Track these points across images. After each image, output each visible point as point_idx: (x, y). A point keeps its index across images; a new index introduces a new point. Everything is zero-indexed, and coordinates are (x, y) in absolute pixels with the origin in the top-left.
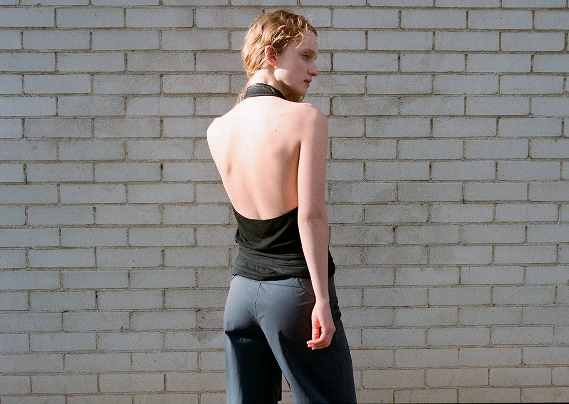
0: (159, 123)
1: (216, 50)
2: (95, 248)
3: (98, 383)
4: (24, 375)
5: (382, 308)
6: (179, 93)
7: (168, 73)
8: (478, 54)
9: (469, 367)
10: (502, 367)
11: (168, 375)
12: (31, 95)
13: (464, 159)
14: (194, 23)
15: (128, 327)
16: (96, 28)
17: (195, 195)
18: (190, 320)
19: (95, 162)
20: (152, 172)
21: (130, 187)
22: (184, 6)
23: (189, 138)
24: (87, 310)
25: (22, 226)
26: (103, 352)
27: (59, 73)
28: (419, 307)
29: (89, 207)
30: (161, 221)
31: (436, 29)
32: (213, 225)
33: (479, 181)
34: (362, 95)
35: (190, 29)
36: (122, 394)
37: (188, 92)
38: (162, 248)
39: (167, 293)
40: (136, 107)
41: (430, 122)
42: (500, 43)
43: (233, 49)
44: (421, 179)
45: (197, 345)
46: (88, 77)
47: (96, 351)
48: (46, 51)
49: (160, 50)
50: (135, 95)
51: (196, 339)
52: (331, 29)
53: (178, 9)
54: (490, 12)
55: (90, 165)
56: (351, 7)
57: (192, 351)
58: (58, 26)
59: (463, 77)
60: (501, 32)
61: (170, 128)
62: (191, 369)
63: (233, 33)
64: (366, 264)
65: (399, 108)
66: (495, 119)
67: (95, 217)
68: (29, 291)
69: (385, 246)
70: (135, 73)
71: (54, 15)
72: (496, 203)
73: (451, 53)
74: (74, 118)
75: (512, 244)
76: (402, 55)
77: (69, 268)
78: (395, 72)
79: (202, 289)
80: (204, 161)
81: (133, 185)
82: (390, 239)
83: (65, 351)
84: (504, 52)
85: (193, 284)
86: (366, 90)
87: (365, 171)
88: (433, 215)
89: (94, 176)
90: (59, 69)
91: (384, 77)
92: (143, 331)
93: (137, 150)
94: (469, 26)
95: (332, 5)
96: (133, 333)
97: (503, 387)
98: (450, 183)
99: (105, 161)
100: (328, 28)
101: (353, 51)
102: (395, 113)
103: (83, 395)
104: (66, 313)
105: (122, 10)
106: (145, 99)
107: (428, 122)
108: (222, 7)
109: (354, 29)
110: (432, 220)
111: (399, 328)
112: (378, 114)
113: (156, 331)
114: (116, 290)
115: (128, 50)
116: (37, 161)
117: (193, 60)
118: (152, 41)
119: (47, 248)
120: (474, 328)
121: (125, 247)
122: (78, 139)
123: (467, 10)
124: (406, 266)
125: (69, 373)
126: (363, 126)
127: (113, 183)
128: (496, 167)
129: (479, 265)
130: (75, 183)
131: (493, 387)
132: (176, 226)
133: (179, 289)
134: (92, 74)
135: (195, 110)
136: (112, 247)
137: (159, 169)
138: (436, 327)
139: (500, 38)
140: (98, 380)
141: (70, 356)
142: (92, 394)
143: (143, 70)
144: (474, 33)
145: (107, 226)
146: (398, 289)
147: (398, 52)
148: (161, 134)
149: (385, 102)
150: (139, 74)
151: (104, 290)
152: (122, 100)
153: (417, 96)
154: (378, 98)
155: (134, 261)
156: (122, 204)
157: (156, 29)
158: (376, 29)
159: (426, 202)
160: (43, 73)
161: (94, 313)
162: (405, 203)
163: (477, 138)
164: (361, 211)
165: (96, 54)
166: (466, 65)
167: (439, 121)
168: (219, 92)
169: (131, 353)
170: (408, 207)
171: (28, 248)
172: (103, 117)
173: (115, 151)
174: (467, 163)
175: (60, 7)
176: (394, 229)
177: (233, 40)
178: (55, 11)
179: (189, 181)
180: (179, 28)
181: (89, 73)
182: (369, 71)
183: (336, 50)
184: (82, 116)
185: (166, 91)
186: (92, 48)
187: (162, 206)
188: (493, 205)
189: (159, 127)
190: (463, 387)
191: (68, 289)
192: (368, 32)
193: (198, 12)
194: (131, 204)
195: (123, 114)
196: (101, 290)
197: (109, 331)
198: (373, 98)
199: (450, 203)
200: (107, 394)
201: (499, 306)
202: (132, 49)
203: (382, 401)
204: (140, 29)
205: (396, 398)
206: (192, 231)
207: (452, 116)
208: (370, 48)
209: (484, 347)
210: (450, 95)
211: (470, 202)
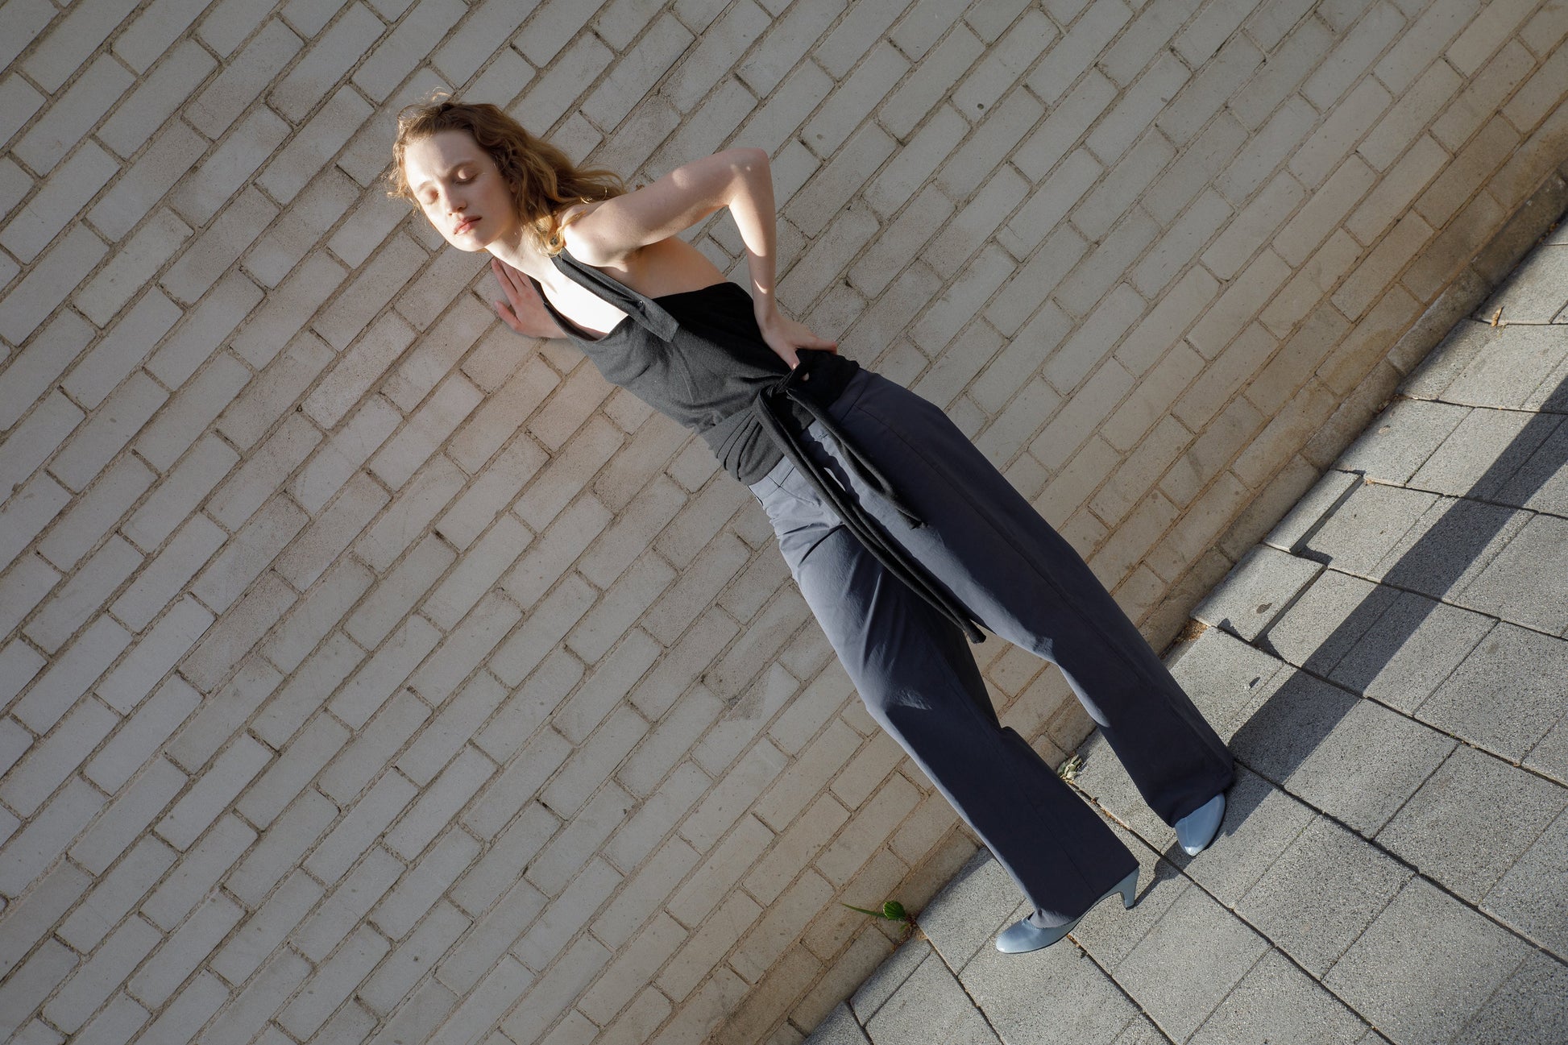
0: (369, 479)
1: (334, 293)
2: (471, 742)
3: (676, 920)
4: (565, 1016)
6: (348, 408)
7: (305, 395)
9: (1154, 366)
10: (1199, 318)
11: (758, 809)
12: (150, 627)
13: (838, 82)
14: (261, 288)
15: (631, 802)
16: (133, 437)
17: (526, 525)
18: (705, 703)
19: (340, 626)
20: (434, 557)
21: (426, 608)
22: (221, 277)
23: (433, 456)
24: (552, 838)
25: (339, 818)
26: (635, 872)
27: (155, 555)
28: (996, 355)
29: (400, 695)
30: (519, 610)
32: (597, 540)
33: (891, 92)
34: (602, 143)
35: (265, 301)
36: (724, 900)
37: (361, 393)
38: (562, 645)
39: (634, 699)
40: (313, 490)
41: (737, 83)
43: (354, 267)
44: (809, 176)
45: (752, 726)
46: (200, 518)
47: (626, 880)
48: (101, 543)
49: (257, 375)
50: (294, 475)
51: (742, 720)
52: (459, 93)
53: (217, 290)
55: (339, 636)
56: (452, 31)
57: (755, 741)
58: (78, 492)
61: (394, 467)
62: (780, 769)
63: (331, 244)
65: (674, 108)
67: (424, 700)
68: (446, 895)
69: (859, 320)
70: (260, 444)
71: (54, 482)
72: (948, 98)
74: (246, 596)
75: (1031, 132)
76: (595, 27)
77: (464, 807)
78: (613, 61)
79: (676, 644)
80: (487, 466)
81: (428, 602)
82: (855, 303)
83: (584, 926)
85: (656, 651)
86: (600, 129)
87: (720, 245)
88: (880, 208)
89: (360, 646)
90: (148, 549)
91: (606, 85)
92: (660, 785)
93: (380, 548)
95: (422, 57)
96: (647, 803)
97: (1229, 345)
98: (855, 138)
99: (352, 610)
103: (675, 956)
104: (528, 873)
105: (142, 374)
106: (312, 467)
107: (733, 84)
108: (273, 224)
109: (491, 60)
110: (886, 216)
111: (1000, 412)
112: (654, 147)
113: (675, 767)
114: (561, 769)
115: (214, 422)
116: (261, 708)
117: (319, 343)
118: (229, 377)
119: (405, 811)
120: (1104, 304)
121: (508, 697)
122: (282, 619)
124: (918, 316)
125: (622, 948)
127: (397, 627)
128: (895, 46)
129: (1016, 210)
130: (345, 682)
131: (1215, 359)
132: (547, 594)
133: (644, 677)
134: (201, 508)
135: (399, 409)
136: (491, 717)
137: (438, 541)
138: (1049, 358)
140: (671, 917)
141: (598, 923)
142: (684, 944)
143: (265, 428)
145: (455, 695)
146: (942, 361)
147: (587, 27)
148: (389, 491)
149: (646, 120)
150: (264, 440)
151: (544, 787)
152: (282, 500)
153: (679, 63)
154: (629, 123)
155: (542, 704)
156: (440, 644)
157: (218, 351)
158: (519, 27)
159: (851, 199)
160: (132, 579)
161: (565, 832)
162: (824, 231)
163: (825, 35)
165: (175, 475)
167: (747, 66)
168: (403, 348)
169: (676, 832)
170: (833, 232)
171: (380, 839)
172: (284, 552)
173: (351, 583)
174: (848, 84)
175: (50, 460)
176: (847, 284)
177: (341, 255)
178: (49, 473)
179: (498, 515)
180: (248, 316)
181: (194, 512)
182: (576, 97)
184: (254, 582)
185: (329, 423)
186: (159, 471)
187: (498, 589)
188: (946, 105)
189: (375, 486)
190: (1175, 402)
191: (495, 836)
192: (515, 43)
193: (249, 265)
194: (453, 630)
195: (306, 519)
196: (542, 790)
197: (612, 835)
198: (623, 132)
199: (885, 165)
200: (704, 922)
201: (1106, 237)
202: (217, 414)
203: (1084, 538)
204: (196, 374)
205: (1100, 513)
206: (575, 578)
207: (759, 40)
208: (541, 65)
209: (1144, 316)
210: (724, 13)
211: (911, 134)
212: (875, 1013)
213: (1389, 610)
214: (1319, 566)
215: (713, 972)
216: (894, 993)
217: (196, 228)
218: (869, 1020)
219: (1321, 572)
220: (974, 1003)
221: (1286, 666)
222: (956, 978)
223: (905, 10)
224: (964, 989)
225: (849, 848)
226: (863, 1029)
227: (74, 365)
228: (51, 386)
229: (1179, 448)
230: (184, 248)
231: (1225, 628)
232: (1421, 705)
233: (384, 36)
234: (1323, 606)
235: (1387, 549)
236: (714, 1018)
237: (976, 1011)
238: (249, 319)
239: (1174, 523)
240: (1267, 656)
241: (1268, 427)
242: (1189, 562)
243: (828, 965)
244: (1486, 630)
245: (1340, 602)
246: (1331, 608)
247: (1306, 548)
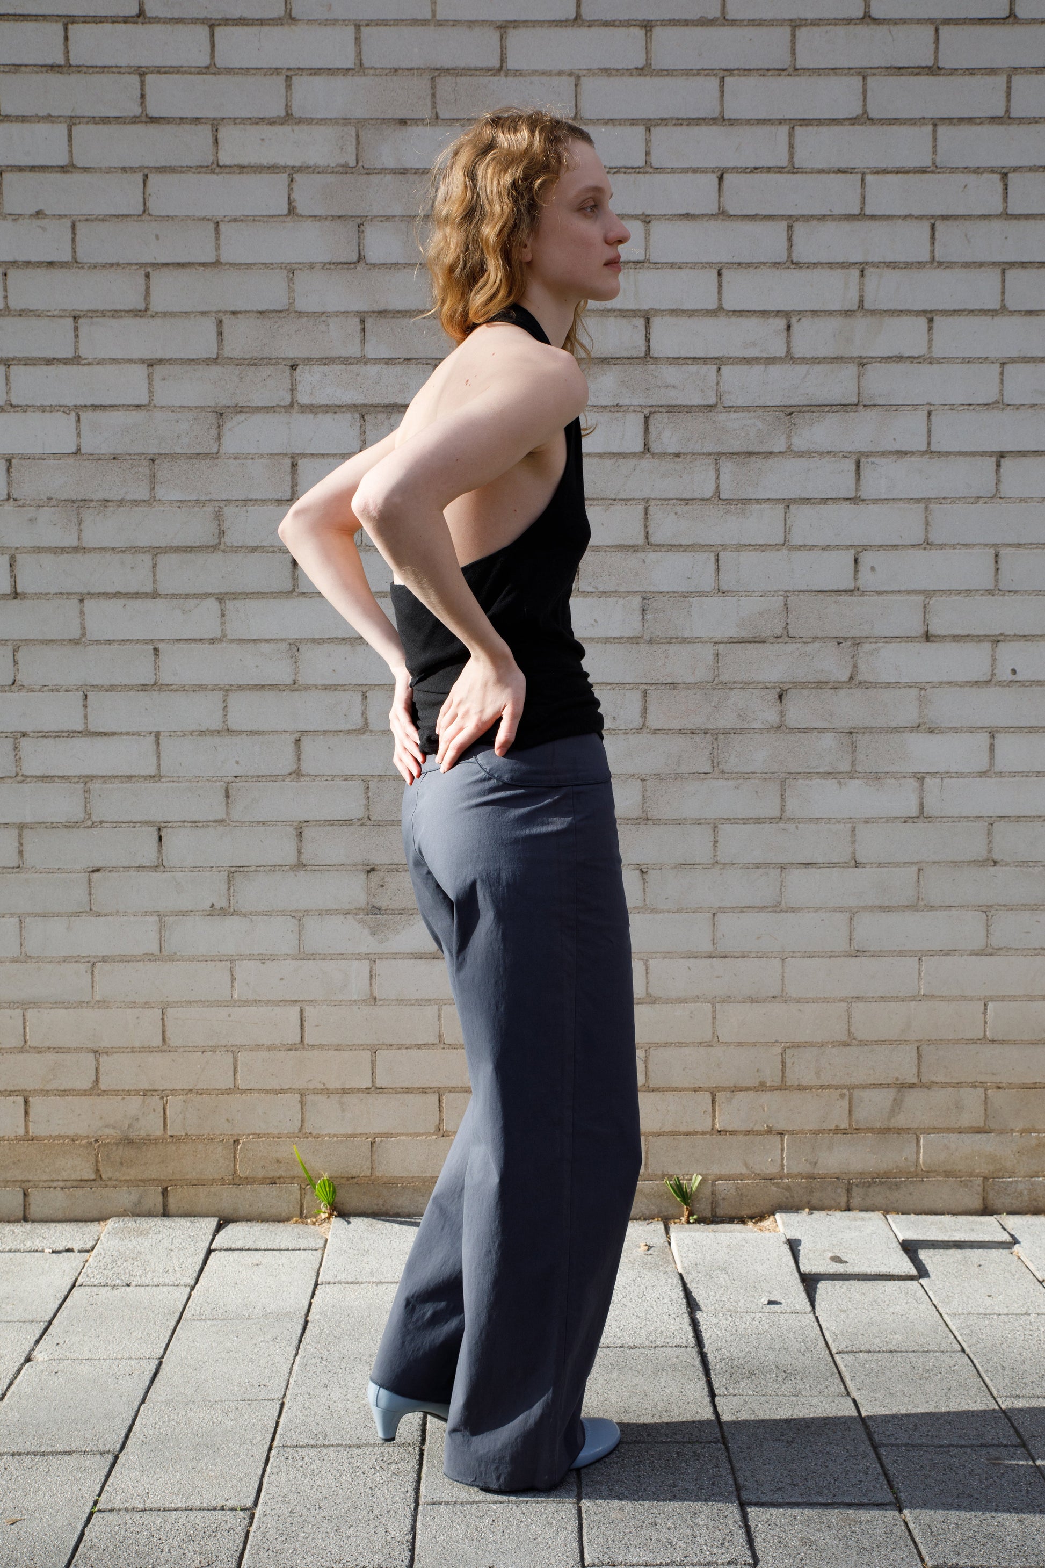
0: (289, 469)
1: (407, 312)
2: (158, 735)
3: (163, 1025)
4: (9, 1008)
5: (758, 866)
6: (329, 403)
7: (308, 361)
8: (956, 318)
9: (943, 999)
10: (1013, 998)
11: (309, 1011)
12: (25, 409)
13: (928, 544)
14: (360, 254)
15: (224, 904)
16: (158, 264)
18: (355, 890)
19: (156, 552)
20: (275, 574)
21: (229, 605)
22: (339, 217)
24: (141, 868)
25: (7, 688)
26: (172, 958)
27: (83, 362)
28: (834, 865)
29: (145, 647)
30: (293, 677)
31: (867, 263)
33: (959, 592)
34: (710, 407)
35: (352, 266)
36: (213, 1049)
37: (349, 402)
38: (297, 735)
39: (307, 832)
40: (242, 435)
41: (853, 467)
42: (1003, 293)
44: (836, 588)
45: (368, 944)
46: (142, 370)
47: (160, 956)
48: (56, 313)
49: (289, 312)
50: (240, 409)
51: (366, 931)
52: (646, 265)
53: (327, 223)
54: (983, 224)
55: (147, 558)
56: (687, 216)
57: (359, 957)
58: (79, 260)
59: (925, 368)
60: (1004, 267)
62: (355, 997)
64: (723, 772)
65: (789, 437)
66: (994, 459)
67: (157, 668)
68: (22, 827)
69: (761, 731)
70: (239, 362)
71: (70, 236)
72: (996, 641)
73: (899, 315)
74: (114, 458)
75: (1031, 730)
76: (794, 320)
77: (102, 777)
78: (780, 358)
79: (379, 824)
81: (236, 602)
82: (771, 716)
83: (94, 957)
84: (1012, 313)
85: (360, 813)
86: (720, 396)
87: (718, 569)
88: (862, 667)
89: (155, 581)
90: (84, 352)
91: (758, 369)
92: (258, 914)
93: (244, 527)
94: (937, 255)
95: (648, 213)
96: (235, 918)
97: (1015, 1043)
98: (898, 598)
99: (177, 549)
100: (639, 262)
101: (691, 313)
102: (780, 446)
103: (133, 1052)
104: (96, 875)
105: (212, 226)
106: (258, 418)
107: (850, 465)
109: (694, 265)
110: (860, 678)
111: (793, 910)
112: (745, 449)
113: (283, 913)
114: (200, 825)
115: (225, 312)
116: (38, 550)
117: (358, 334)
118: (270, 292)
119: (58, 734)
120: (954, 912)
121: (219, 732)
122: (121, 503)
123: (932, 221)
124: (808, 775)
125: (103, 1004)
126: (712, 474)
127: (195, 596)
128: (996, 562)
129: (960, 775)
130: (116, 595)
131: (993, 1042)
132: (326, 688)
133: (330, 823)
134: (151, 364)
136: (191, 733)
137: (290, 566)
138: (872, 909)
139: (1003, 281)
140: (163, 1019)
141: (107, 967)
142: (151, 1050)
143: (255, 355)
144: (948, 270)
145: (183, 689)
146: (791, 827)
147: (787, 314)
148: (294, 493)
149: (760, 424)
150: (246, 362)
151: (175, 824)
152: (212, 419)
153: (827, 409)
154: (745, 414)
155: (237, 762)
156: (212, 641)
157: (281, 266)
158: (739, 264)
159: (848, 638)
160: (49, 362)
161: (154, 874)
162: (804, 640)
163: (954, 500)
164: (712, 657)
165: (158, 321)
166: (930, 341)
167: (873, 463)
169: (232, 961)
170: (810, 648)
171: (19, 735)
172: (173, 456)
173: (197, 530)
174: (934, 553)
175: (84, 218)
176: (780, 696)
178: (73, 226)
180: (330, 264)
181: (143, 361)
182: (727, 355)
183: (656, 310)
184: (130, 455)
185: (304, 399)
186: (151, 306)
187: (295, 646)
188: (989, 644)
189: (288, 478)
190: (930, 1042)
191: (101, 822)
192: (724, 271)
193: (369, 230)
194: (232, 641)
195: (215, 450)
196: (170, 825)
197: (185, 913)
198: (734, 415)
199: (899, 640)
200: (182, 1049)
201: (1006, 865)
202: (233, 309)
203: (758, 1070)
204: (249, 266)
205: (788, 1065)
206: (358, 697)
207: (901, 454)
208: (727, 306)
209: (973, 953)
210: (897, 408)
211: (942, 638)
212: (231, 1250)
214: (913, 1272)
215: (149, 1093)
216: (260, 1250)
217: (360, 164)
218: (222, 1250)
219: (910, 1278)
220: (306, 1315)
221: (812, 1315)
222: (316, 1284)
223: (1031, 544)
224: (312, 1298)
225: (343, 1111)
226: (209, 1253)
227: (172, 170)
228: (141, 168)
229: (897, 1079)
230: (336, 170)
231: (793, 1245)
233: (636, 170)
234: (887, 1302)
236: (114, 1128)
237: (303, 1321)
238: (328, 266)
239: (837, 1130)
240: (804, 1295)
241: (980, 1135)
242: (816, 1171)
243: (237, 1181)
245: (904, 1313)
246: (891, 1310)
247: (916, 1252)
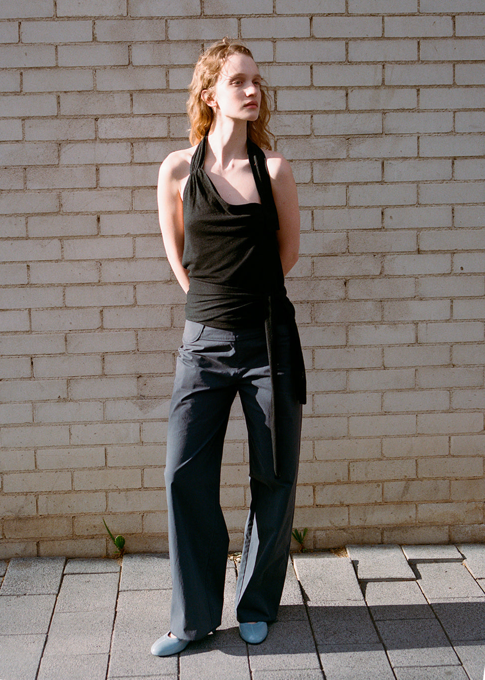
0: (95, 172)
1: (154, 90)
2: (30, 310)
3: (35, 459)
5: (335, 370)
6: (114, 137)
7: (104, 116)
8: (431, 89)
9: (428, 435)
10: (464, 434)
11: (109, 449)
13: (418, 204)
14: (129, 61)
15: (65, 396)
16: (26, 68)
17: (134, 250)
18: (130, 387)
19: (28, 216)
20: (89, 226)
21: (66, 243)
22: (119, 42)
23: (127, 188)
24: (22, 378)
26: (39, 424)
28: (373, 369)
29: (23, 265)
30: (99, 279)
31: (386, 62)
32: (155, 282)
33: (434, 229)
34: (308, 136)
35: (126, 67)
36: (61, 470)
37: (125, 137)
38: (101, 309)
39: (106, 358)
40: (70, 155)
41: (381, 166)
42: (454, 76)
43: (171, 88)
44: (372, 228)
45: (139, 415)
46: (19, 122)
47: (33, 423)
49: (94, 91)
50: (69, 142)
51: (138, 408)
52: (274, 64)
53: (112, 45)
54: (444, 41)
55: (23, 219)
56: (294, 39)
57: (134, 421)
59: (415, 114)
60: (455, 63)
61: (108, 177)
62: (133, 442)
63: (171, 71)
64: (317, 323)
65: (348, 151)
66: (451, 161)
67: (29, 276)
69: (336, 301)
70: (69, 117)
72: (453, 253)
73: (402, 88)
74: (5, 168)
75: (471, 298)
76: (349, 91)
78: (343, 110)
79: (144, 353)
80: (143, 212)
81: (68, 241)
82: (341, 294)
84: (459, 86)
85: (134, 348)
86: (313, 130)
87: (313, 219)
88: (386, 268)
89: (27, 231)
91: (332, 116)
92: (82, 401)
93: (73, 202)
94: (421, 57)
95: (274, 37)
96: (71, 403)
98: (404, 232)
99: (37, 214)
100: (271, 62)
101: (297, 88)
102: (343, 155)
103: (20, 473)
104: (0, 382)
105: (54, 48)
106: (79, 145)
107: (379, 165)
108: (158, 42)
109: (298, 64)
110: (385, 273)
111: (353, 392)
112: (325, 158)
113: (95, 400)
114: (52, 355)
115: (61, 92)
117: (129, 103)
118: (84, 81)
120: (433, 391)
121: (61, 308)
122: (9, 191)
123: (418, 40)
124: (359, 323)
125: (4, 449)
126: (309, 170)
127: (48, 238)
128: (453, 213)
129: (436, 321)
130: (8, 238)
131: (454, 456)
132: (115, 284)
133: (118, 353)
134: (24, 119)
135: (133, 157)
136: (47, 309)
137: (96, 222)
138: (393, 390)
139: (454, 70)
140: (35, 456)
141: (6, 429)
142: (29, 471)
143: (77, 113)
144: (426, 65)
145: (42, 286)
146: (351, 350)
147: (346, 88)
148: (97, 184)
149: (333, 145)
150: (72, 117)
151: (39, 356)
152: (55, 146)
153: (367, 136)
154: (326, 139)
155: (71, 323)
156: (57, 261)
157: (90, 68)
158: (322, 63)
159: (379, 253)
161: (29, 382)
162: (357, 254)
164: (310, 264)
165: (27, 97)
166: (418, 101)
167: (390, 163)
168: (157, 136)
169: (70, 425)
170: (360, 258)
172: (36, 166)
173: (49, 204)
174: (422, 209)
176: (345, 283)
177: (171, 78)
179: (128, 235)
180: (114, 66)
181: (20, 118)
182: (316, 109)
183: (280, 87)
184: (14, 166)
185: (102, 136)
186: (23, 90)
187: (99, 262)
188: (450, 254)
189: (95, 177)
190: (422, 457)
192: (314, 67)
193: (134, 48)
194: (67, 261)
195: (57, 163)
196: (37, 356)
197: (45, 401)
198: (320, 140)
199: (404, 253)
200: (45, 471)
201: (459, 367)
202: (65, 90)
203: (336, 474)
204: (73, 68)
205: (351, 471)
206: (132, 288)
207: (405, 158)
208: (315, 84)
209: (444, 412)
210: (402, 135)
211: (425, 252)
212: (74, 574)
213: (424, 620)
214: (414, 576)
215: (29, 494)
216: (88, 573)
217: (129, 15)
218: (69, 574)
219: (412, 580)
220: (116, 608)
221: (364, 601)
222: (118, 592)
223: (470, 203)
224: (117, 599)
225: (127, 500)
226: (63, 575)
227: (33, 20)
228: (17, 19)
229: (406, 476)
230: (117, 18)
231: (355, 564)
232: (401, 667)
233: (268, 15)
234: (400, 593)
235: (446, 596)
236: (11, 512)
237: (114, 612)
238: (113, 67)
239: (376, 503)
240: (360, 590)
241: (447, 504)
242: (366, 524)
243: (74, 537)
244: (453, 664)
245: (408, 598)
246: (402, 597)
247: (415, 565)
